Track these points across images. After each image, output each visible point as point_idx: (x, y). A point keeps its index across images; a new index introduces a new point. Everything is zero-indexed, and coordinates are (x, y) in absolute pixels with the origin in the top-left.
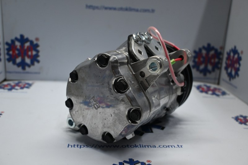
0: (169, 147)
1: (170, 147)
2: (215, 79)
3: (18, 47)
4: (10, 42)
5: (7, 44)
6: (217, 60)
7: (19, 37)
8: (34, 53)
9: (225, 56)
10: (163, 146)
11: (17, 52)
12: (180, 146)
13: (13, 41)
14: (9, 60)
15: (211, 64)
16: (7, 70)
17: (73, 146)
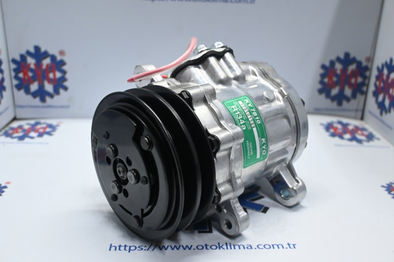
0: (274, 248)
1: (276, 247)
2: (357, 110)
3: (32, 66)
4: (18, 58)
5: (14, 61)
6: (360, 80)
7: (32, 50)
8: (58, 75)
9: (375, 73)
10: (264, 246)
11: (30, 74)
12: (292, 246)
13: (23, 57)
14: (18, 87)
16: (17, 103)
17: (118, 248)
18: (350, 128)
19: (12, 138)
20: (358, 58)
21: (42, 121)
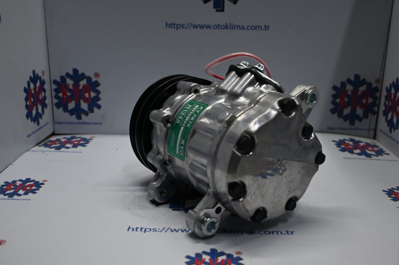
0: (273, 234)
2: (369, 130)
3: (71, 87)
4: (59, 79)
5: (55, 82)
6: (370, 100)
7: (71, 73)
8: (93, 94)
9: (384, 93)
10: (265, 232)
11: (69, 94)
12: (290, 233)
13: (63, 79)
14: (58, 106)
15: (362, 106)
16: (56, 120)
17: (135, 229)
18: (361, 144)
19: (50, 148)
20: (368, 80)
21: (77, 136)
